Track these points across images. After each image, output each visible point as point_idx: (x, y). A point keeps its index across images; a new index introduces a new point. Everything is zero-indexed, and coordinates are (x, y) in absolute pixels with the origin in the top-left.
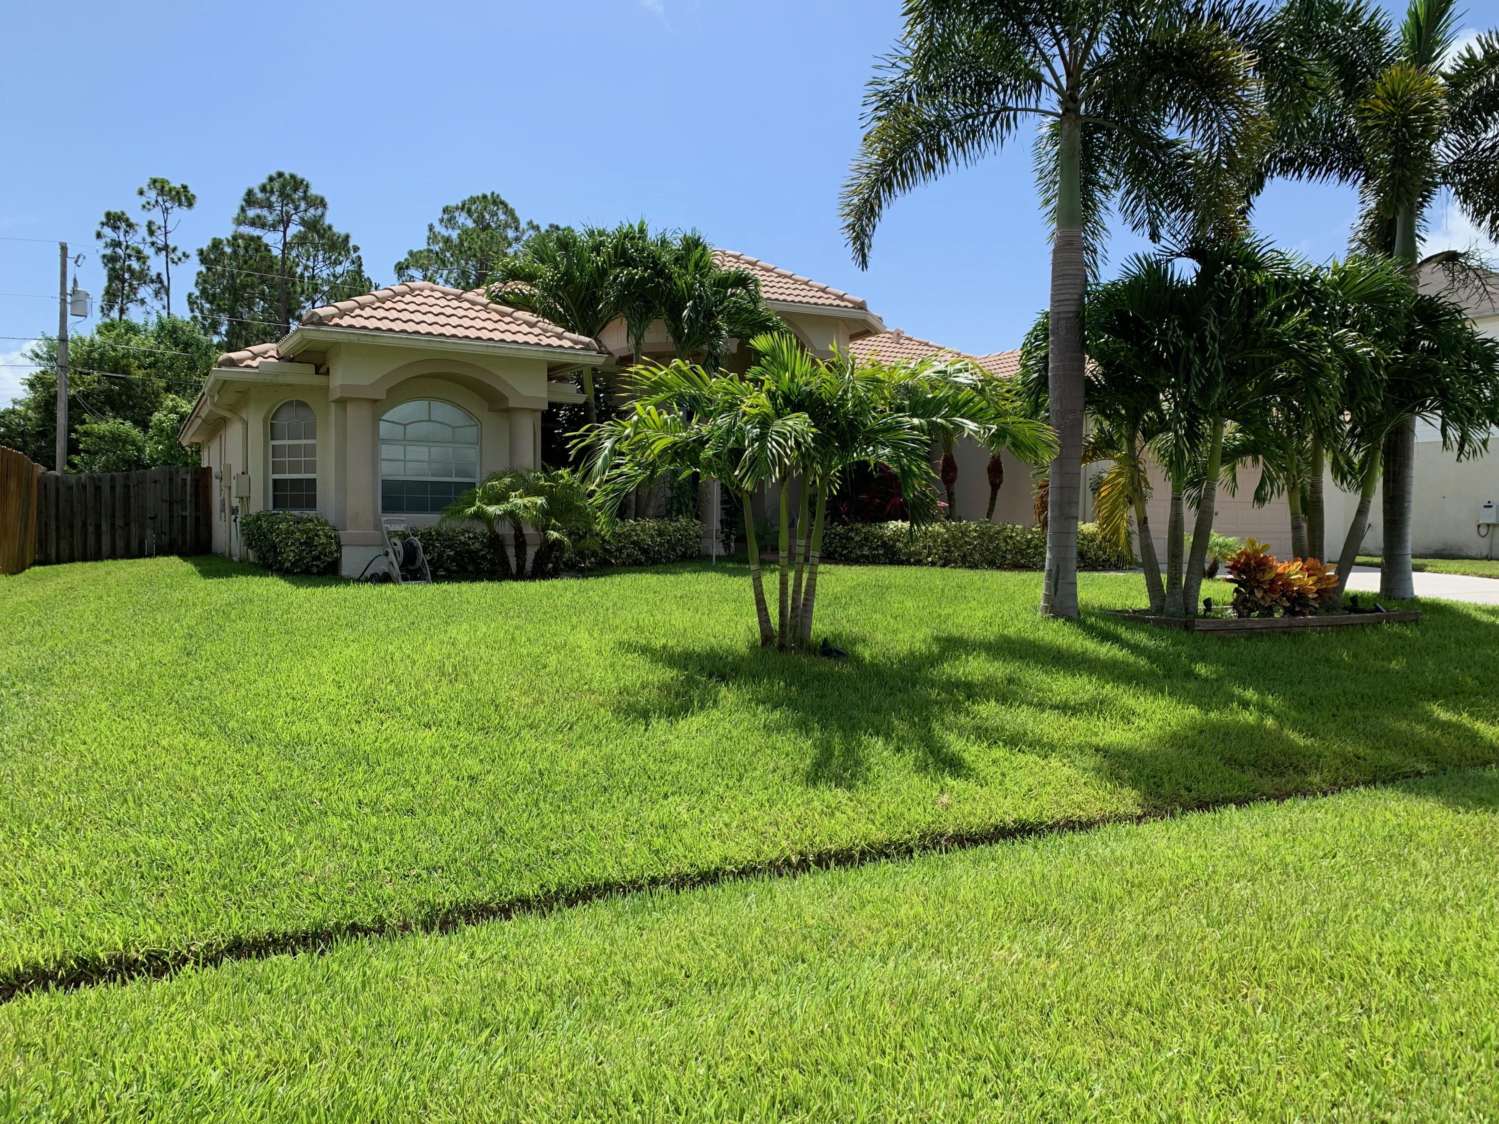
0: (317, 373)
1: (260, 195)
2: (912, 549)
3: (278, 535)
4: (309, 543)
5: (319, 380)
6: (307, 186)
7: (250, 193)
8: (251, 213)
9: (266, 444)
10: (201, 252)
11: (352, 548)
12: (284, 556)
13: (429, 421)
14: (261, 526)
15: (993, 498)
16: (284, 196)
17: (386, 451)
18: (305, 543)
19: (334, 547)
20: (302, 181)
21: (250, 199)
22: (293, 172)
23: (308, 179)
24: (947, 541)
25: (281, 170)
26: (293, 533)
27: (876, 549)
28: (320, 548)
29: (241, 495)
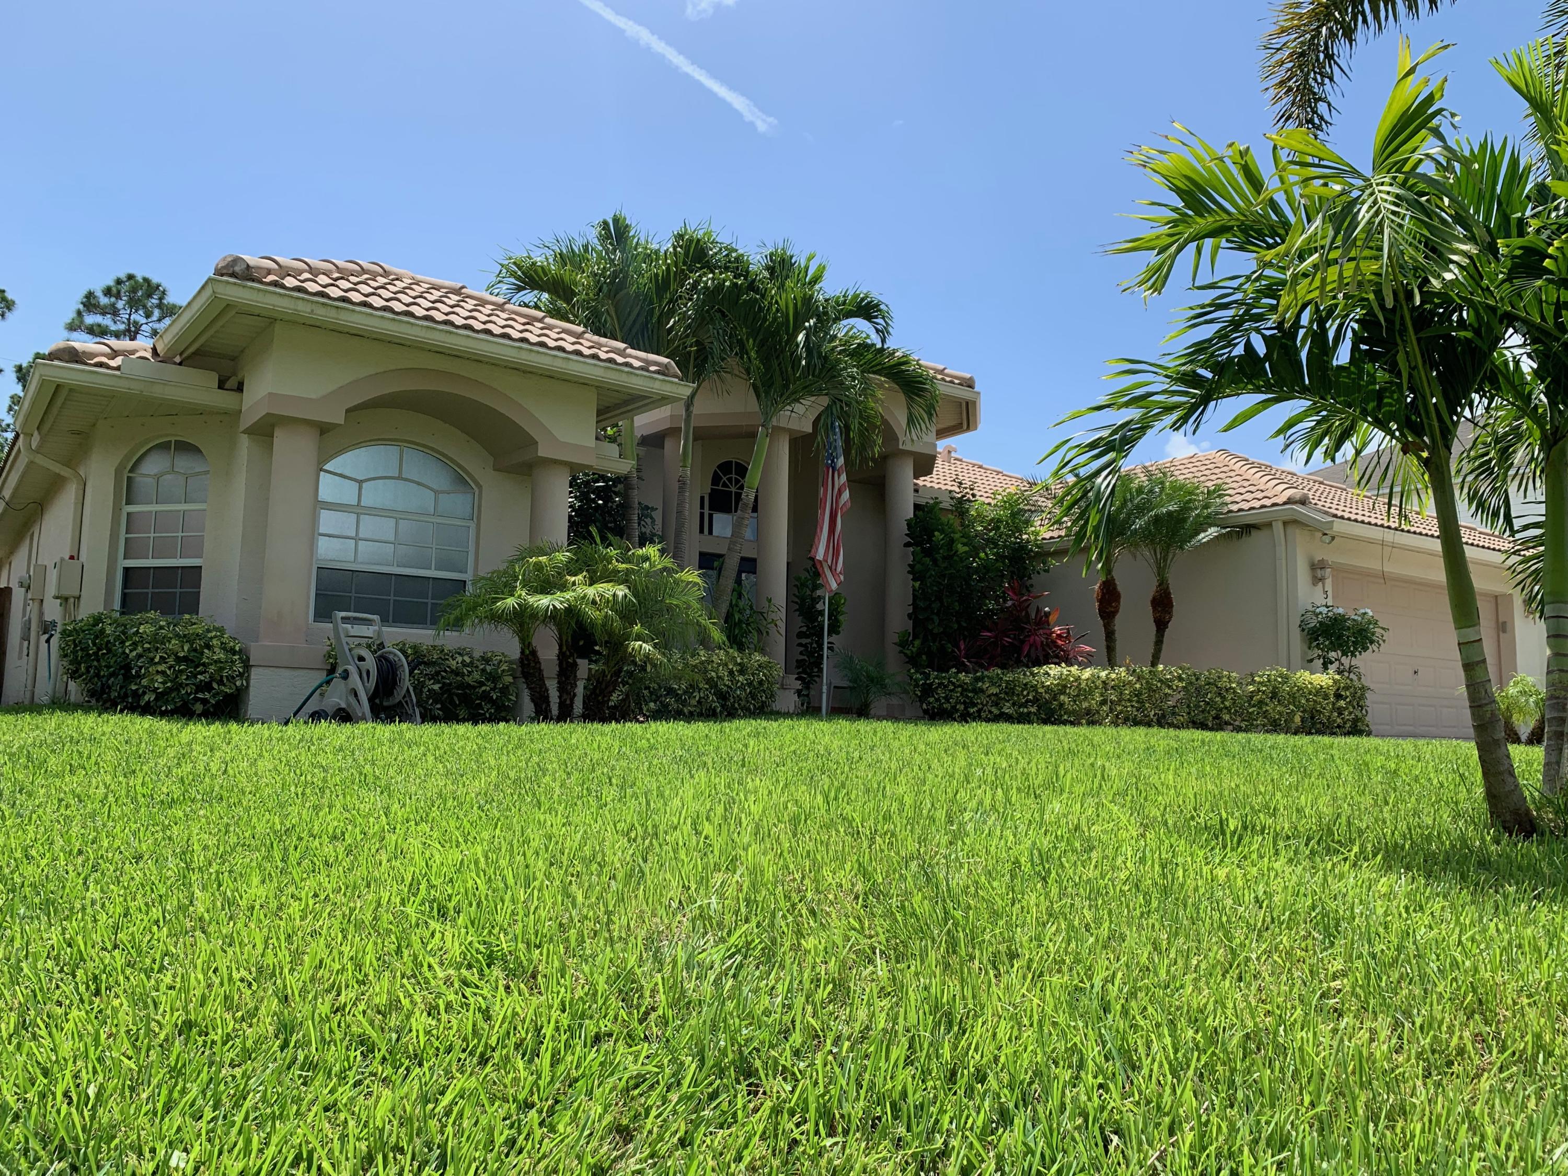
0: (221, 386)
1: (104, 301)
2: (1085, 705)
3: (135, 644)
4: (193, 661)
5: (224, 400)
6: (164, 292)
7: (90, 295)
8: (90, 319)
9: (117, 510)
10: (19, 369)
11: (268, 671)
12: (145, 682)
13: (399, 478)
14: (102, 631)
15: (1159, 642)
16: (134, 304)
17: (328, 521)
18: (185, 659)
19: (239, 667)
20: (158, 286)
21: (90, 303)
22: (147, 276)
23: (165, 284)
24: (1138, 694)
25: (131, 272)
26: (166, 640)
27: (1024, 705)
28: (212, 669)
29: (65, 593)
